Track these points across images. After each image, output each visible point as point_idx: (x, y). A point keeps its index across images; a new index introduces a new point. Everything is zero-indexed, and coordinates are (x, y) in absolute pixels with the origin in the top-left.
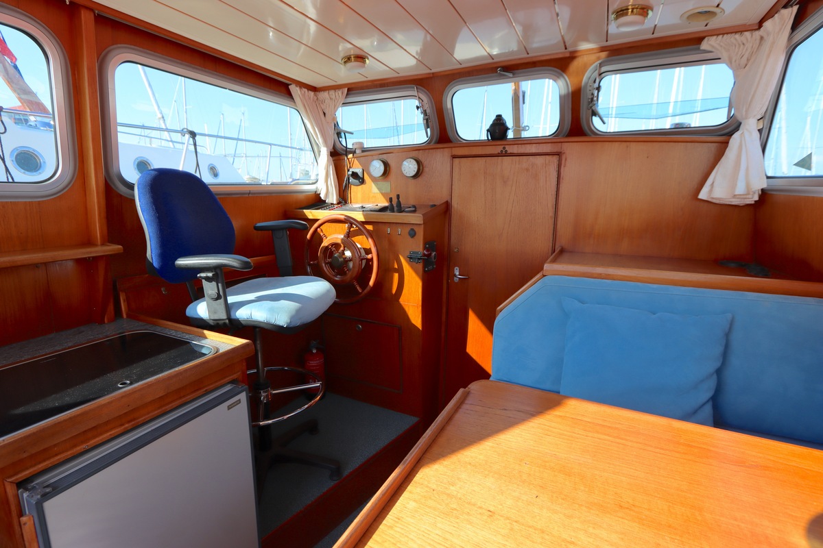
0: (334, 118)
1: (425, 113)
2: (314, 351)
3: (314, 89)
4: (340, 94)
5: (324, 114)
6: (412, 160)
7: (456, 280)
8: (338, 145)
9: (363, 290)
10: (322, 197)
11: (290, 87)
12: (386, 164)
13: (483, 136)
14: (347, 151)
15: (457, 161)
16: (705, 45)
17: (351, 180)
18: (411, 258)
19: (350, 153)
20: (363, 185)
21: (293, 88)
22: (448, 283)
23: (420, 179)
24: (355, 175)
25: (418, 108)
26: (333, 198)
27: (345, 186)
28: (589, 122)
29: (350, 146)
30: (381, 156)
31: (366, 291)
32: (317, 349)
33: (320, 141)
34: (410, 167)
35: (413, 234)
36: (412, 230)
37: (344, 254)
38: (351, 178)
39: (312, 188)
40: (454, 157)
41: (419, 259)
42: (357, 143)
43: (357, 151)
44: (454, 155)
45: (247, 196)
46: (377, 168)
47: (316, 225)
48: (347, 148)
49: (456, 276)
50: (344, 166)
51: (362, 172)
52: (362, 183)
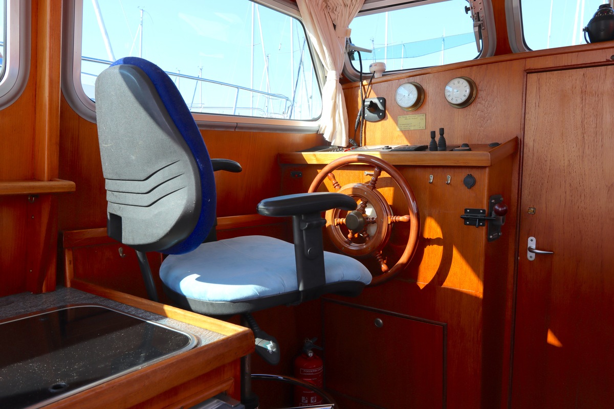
0: (348, 32)
1: (476, 17)
2: (311, 354)
5: (335, 26)
6: (462, 81)
7: (531, 256)
8: (349, 68)
9: (390, 265)
10: (327, 137)
12: (420, 91)
13: (579, 38)
14: (361, 76)
15: (533, 77)
17: (368, 114)
18: (466, 219)
19: (366, 78)
20: (383, 122)
22: (516, 261)
23: (472, 108)
24: (373, 107)
25: (467, 9)
26: (341, 139)
27: (359, 123)
29: (366, 70)
30: (412, 79)
31: (394, 268)
32: (314, 351)
33: (327, 61)
34: (458, 91)
35: (470, 183)
36: (470, 176)
37: (364, 212)
38: (367, 111)
39: (314, 125)
40: (530, 72)
41: (480, 220)
42: (376, 64)
43: (376, 75)
44: (529, 69)
45: (233, 130)
46: (406, 95)
47: (321, 173)
48: (361, 72)
49: (531, 250)
50: (357, 96)
51: (384, 103)
52: (383, 117)
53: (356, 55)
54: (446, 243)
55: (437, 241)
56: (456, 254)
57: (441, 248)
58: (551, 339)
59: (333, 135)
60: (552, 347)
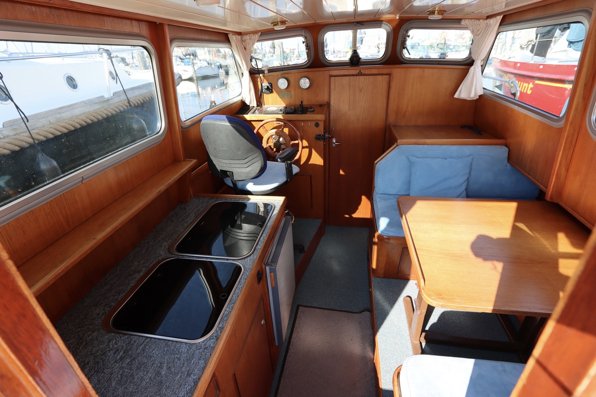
0: (251, 52)
1: (307, 45)
3: (240, 34)
4: (257, 36)
5: (245, 48)
6: (306, 79)
7: (334, 145)
8: (252, 67)
10: (247, 103)
11: (229, 35)
12: (288, 81)
14: (258, 72)
15: (333, 79)
16: (463, 22)
17: (264, 90)
18: (316, 138)
19: (261, 73)
20: (272, 94)
21: (231, 36)
22: (329, 147)
23: (310, 90)
24: (268, 88)
25: (303, 42)
26: (254, 103)
27: (261, 95)
28: (401, 52)
29: (260, 68)
30: (283, 75)
34: (305, 83)
35: (317, 125)
36: (317, 123)
39: (240, 98)
41: (321, 138)
42: (265, 66)
43: (266, 71)
44: (331, 75)
46: (283, 83)
48: (258, 68)
49: (334, 143)
50: (258, 82)
51: (271, 86)
52: (272, 92)
53: (253, 60)
54: (310, 148)
55: (306, 147)
56: (313, 151)
57: (308, 149)
58: (342, 172)
59: (250, 102)
60: (342, 175)
